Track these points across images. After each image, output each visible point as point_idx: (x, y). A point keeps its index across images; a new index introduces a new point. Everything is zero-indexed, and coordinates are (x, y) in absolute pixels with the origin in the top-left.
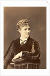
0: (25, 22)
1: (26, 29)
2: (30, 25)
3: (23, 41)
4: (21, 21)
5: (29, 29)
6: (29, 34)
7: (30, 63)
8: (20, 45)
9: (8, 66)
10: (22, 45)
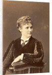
0: (27, 20)
1: (28, 28)
2: (32, 23)
3: (25, 41)
4: (22, 18)
5: (31, 28)
6: (31, 33)
7: (32, 67)
8: (21, 46)
9: (7, 71)
10: (23, 46)
